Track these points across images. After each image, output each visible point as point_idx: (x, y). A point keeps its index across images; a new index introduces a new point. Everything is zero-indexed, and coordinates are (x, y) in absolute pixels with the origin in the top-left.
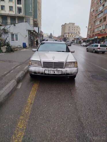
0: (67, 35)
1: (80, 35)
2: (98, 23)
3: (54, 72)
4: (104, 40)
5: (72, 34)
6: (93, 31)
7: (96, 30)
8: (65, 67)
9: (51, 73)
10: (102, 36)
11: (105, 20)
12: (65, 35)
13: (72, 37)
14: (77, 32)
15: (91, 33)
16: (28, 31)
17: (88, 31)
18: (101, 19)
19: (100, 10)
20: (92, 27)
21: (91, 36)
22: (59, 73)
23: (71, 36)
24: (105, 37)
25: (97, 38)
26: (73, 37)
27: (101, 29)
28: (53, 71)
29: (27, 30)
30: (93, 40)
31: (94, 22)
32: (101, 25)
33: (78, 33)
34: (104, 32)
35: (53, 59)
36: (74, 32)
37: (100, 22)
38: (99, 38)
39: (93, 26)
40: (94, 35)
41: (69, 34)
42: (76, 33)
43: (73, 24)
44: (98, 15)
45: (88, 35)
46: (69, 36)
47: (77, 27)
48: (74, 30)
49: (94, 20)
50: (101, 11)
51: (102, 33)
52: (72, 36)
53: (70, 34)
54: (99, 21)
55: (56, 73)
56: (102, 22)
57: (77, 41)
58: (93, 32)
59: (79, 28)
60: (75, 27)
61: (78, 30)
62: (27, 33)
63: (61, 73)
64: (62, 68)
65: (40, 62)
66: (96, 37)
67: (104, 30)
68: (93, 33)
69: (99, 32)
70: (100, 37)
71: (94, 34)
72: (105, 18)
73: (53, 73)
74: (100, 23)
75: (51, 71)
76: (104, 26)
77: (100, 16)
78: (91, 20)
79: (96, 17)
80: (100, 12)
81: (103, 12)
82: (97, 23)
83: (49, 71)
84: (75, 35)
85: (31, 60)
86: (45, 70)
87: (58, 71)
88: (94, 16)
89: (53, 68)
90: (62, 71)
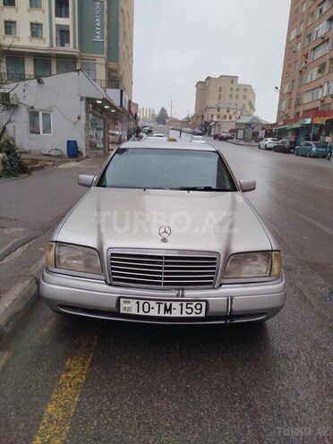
0: (215, 112)
1: (255, 114)
2: (313, 74)
3: (168, 310)
5: (228, 111)
6: (298, 100)
7: (307, 99)
10: (328, 118)
12: (206, 114)
13: (228, 119)
14: (244, 105)
15: (289, 107)
16: (84, 102)
17: (281, 100)
18: (321, 62)
19: (319, 35)
20: (293, 88)
21: (292, 117)
22: (194, 315)
23: (225, 117)
25: (311, 124)
26: (233, 119)
27: (321, 94)
29: (82, 99)
30: (297, 131)
31: (301, 72)
32: (322, 81)
33: (247, 107)
34: (332, 105)
35: (164, 240)
36: (236, 105)
37: (320, 71)
38: (316, 125)
39: (296, 84)
40: (298, 113)
41: (219, 110)
42: (240, 106)
43: (233, 79)
44: (314, 49)
45: (282, 115)
46: (218, 117)
47: (245, 90)
48: (234, 96)
49: (299, 67)
50: (323, 38)
51: (326, 109)
52: (228, 117)
53: (224, 112)
54: (317, 69)
55: (176, 313)
56: (327, 71)
57: (244, 133)
58: (298, 104)
59: (252, 92)
60: (238, 89)
61: (250, 98)
62: (81, 109)
63: (203, 314)
66: (308, 121)
68: (296, 106)
69: (318, 104)
70: (321, 121)
71: (301, 110)
73: (162, 314)
74: (320, 75)
76: (331, 85)
77: (319, 53)
78: (290, 66)
79: (306, 56)
80: (320, 41)
81: (328, 40)
82: (309, 77)
83: (141, 302)
84: (239, 112)
85: (56, 242)
86: (120, 298)
87: (184, 304)
88: (300, 55)
89: (160, 284)
90: (206, 301)
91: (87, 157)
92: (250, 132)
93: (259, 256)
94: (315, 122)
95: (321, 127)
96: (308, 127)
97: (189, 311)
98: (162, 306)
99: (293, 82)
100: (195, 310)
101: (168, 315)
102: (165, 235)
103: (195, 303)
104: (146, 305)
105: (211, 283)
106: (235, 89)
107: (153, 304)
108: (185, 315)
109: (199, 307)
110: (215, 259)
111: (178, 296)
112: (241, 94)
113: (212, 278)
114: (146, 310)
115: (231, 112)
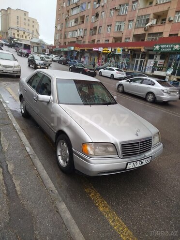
0: (16, 32)
2: (72, 23)
3: (142, 163)
4: (84, 54)
5: (24, 33)
6: (65, 35)
7: (70, 35)
10: (81, 48)
11: (83, 22)
12: (9, 32)
13: (24, 38)
14: (33, 31)
15: (61, 38)
17: (56, 33)
18: (76, 17)
19: (74, 2)
20: (62, 28)
21: (62, 44)
23: (23, 36)
24: (86, 50)
25: (74, 50)
26: (28, 39)
27: (77, 34)
28: (140, 161)
31: (66, 19)
32: (77, 28)
33: (35, 33)
34: (82, 42)
36: (28, 30)
37: (75, 22)
38: (76, 51)
39: (64, 26)
40: (66, 43)
41: (18, 31)
42: (31, 32)
43: (26, 13)
44: (72, 9)
45: (57, 42)
46: (18, 35)
47: (33, 22)
48: (27, 24)
49: (65, 16)
50: (76, 4)
51: (79, 43)
52: (24, 37)
53: (21, 33)
54: (74, 20)
56: (79, 23)
57: (38, 49)
58: (65, 38)
59: (37, 24)
60: (29, 20)
61: (36, 27)
63: (149, 162)
66: (72, 48)
67: (83, 38)
68: (64, 38)
69: (75, 40)
70: (78, 49)
71: (67, 41)
72: (83, 18)
73: (140, 165)
74: (75, 24)
75: (138, 162)
76: (81, 30)
77: (75, 12)
78: (60, 15)
79: (68, 11)
80: (75, 6)
81: (79, 6)
82: (70, 24)
84: (31, 35)
88: (65, 10)
92: (41, 49)
94: (76, 49)
95: (78, 53)
96: (72, 51)
99: (62, 24)
106: (27, 19)
112: (31, 23)
114: (135, 165)
115: (26, 34)
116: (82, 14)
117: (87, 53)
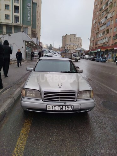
1: (82, 47)
2: (101, 35)
3: (62, 108)
4: (108, 53)
5: (73, 46)
6: (96, 43)
7: (99, 43)
8: (77, 98)
9: (57, 109)
10: (106, 49)
11: (108, 33)
12: (65, 47)
14: (78, 44)
15: (93, 45)
17: (90, 43)
18: (103, 31)
19: (102, 22)
20: (94, 39)
21: (94, 48)
22: (69, 110)
23: (72, 48)
24: (109, 50)
25: (100, 51)
26: (75, 49)
27: (103, 41)
28: (59, 106)
29: (24, 41)
30: (96, 53)
31: (97, 34)
32: (104, 37)
33: (80, 45)
34: (107, 45)
35: (60, 87)
37: (103, 34)
38: (102, 51)
39: (95, 38)
40: (96, 47)
41: (70, 46)
42: (77, 44)
43: (75, 35)
44: (101, 27)
46: (70, 48)
47: (79, 39)
48: (75, 41)
49: (96, 32)
50: (104, 23)
51: (105, 46)
53: (71, 46)
54: (102, 33)
55: (64, 109)
56: (105, 34)
57: (78, 54)
58: (96, 44)
59: (81, 40)
60: (76, 39)
61: (80, 42)
62: (23, 44)
63: (72, 109)
64: (73, 100)
65: (40, 91)
66: (99, 50)
67: (108, 43)
68: (95, 45)
69: (103, 45)
70: (103, 50)
71: (97, 46)
72: (108, 30)
73: (60, 110)
74: (103, 35)
76: (107, 38)
78: (93, 32)
79: (99, 29)
80: (103, 24)
82: (100, 35)
83: (54, 106)
84: (77, 47)
85: (26, 88)
86: (47, 105)
87: (67, 106)
88: (97, 28)
89: (59, 101)
90: (73, 105)
91: (25, 61)
92: (80, 53)
93: (87, 92)
94: (102, 50)
95: (104, 52)
96: (99, 52)
97: (68, 108)
98: (60, 107)
99: (94, 37)
100: (69, 108)
101: (62, 110)
102: (60, 86)
103: (70, 106)
104: (55, 107)
105: (74, 100)
106: (75, 38)
107: (57, 107)
108: (67, 110)
109: (71, 107)
110: (75, 93)
111: (65, 104)
112: (77, 40)
113: (74, 99)
114: (55, 109)
115: (74, 46)
116: (107, 28)
117: (110, 51)
